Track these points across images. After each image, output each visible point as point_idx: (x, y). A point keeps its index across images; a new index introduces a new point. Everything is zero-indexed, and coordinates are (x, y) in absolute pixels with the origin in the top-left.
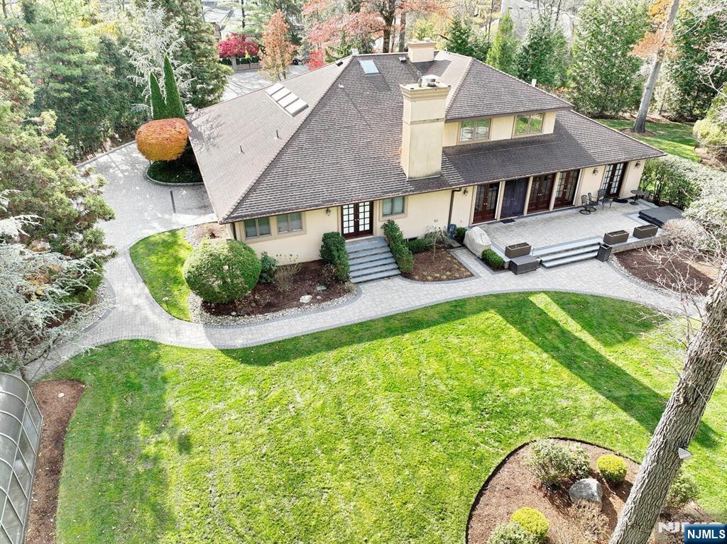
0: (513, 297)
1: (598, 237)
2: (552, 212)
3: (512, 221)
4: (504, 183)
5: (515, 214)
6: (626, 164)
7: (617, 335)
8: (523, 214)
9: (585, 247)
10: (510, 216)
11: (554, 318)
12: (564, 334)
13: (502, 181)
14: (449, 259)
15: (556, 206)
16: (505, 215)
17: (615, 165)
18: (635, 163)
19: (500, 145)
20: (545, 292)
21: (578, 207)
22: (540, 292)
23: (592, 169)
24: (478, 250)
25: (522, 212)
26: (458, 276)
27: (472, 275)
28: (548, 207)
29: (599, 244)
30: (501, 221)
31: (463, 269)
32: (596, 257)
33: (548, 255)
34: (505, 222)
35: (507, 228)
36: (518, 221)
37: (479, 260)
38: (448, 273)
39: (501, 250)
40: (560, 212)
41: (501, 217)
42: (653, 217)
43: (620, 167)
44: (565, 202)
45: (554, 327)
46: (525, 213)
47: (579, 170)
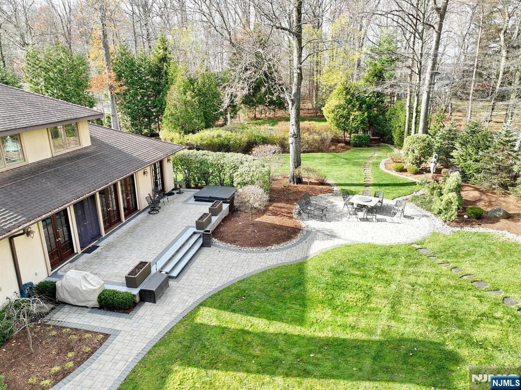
0: (180, 332)
1: (188, 228)
2: (126, 223)
3: (95, 247)
4: (72, 207)
5: (93, 239)
6: (161, 162)
7: (294, 306)
8: (102, 236)
9: (187, 241)
10: (90, 243)
11: (239, 327)
12: (265, 339)
13: (69, 206)
14: (54, 333)
15: (126, 216)
16: (84, 244)
17: (155, 164)
18: (166, 159)
19: (45, 166)
20: (203, 304)
21: (144, 210)
22: (198, 307)
23: (142, 171)
24: (90, 298)
25: (100, 235)
26: (88, 349)
27: (106, 336)
28: (119, 220)
29: (195, 233)
30: (84, 252)
31: (87, 335)
32: (202, 246)
33: (166, 264)
34: (90, 251)
35: (98, 257)
36: (102, 244)
37: (97, 310)
38: (70, 355)
39: (120, 284)
40: (133, 220)
41: (82, 248)
42: (209, 196)
43: (158, 165)
44: (132, 210)
45: (249, 338)
46: (104, 235)
47: (132, 176)
